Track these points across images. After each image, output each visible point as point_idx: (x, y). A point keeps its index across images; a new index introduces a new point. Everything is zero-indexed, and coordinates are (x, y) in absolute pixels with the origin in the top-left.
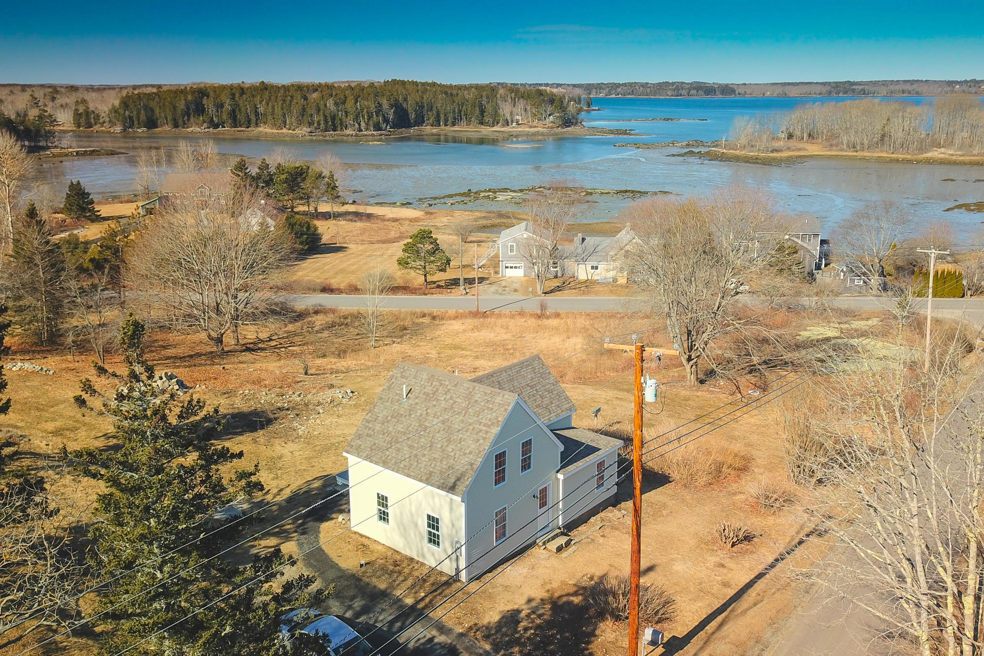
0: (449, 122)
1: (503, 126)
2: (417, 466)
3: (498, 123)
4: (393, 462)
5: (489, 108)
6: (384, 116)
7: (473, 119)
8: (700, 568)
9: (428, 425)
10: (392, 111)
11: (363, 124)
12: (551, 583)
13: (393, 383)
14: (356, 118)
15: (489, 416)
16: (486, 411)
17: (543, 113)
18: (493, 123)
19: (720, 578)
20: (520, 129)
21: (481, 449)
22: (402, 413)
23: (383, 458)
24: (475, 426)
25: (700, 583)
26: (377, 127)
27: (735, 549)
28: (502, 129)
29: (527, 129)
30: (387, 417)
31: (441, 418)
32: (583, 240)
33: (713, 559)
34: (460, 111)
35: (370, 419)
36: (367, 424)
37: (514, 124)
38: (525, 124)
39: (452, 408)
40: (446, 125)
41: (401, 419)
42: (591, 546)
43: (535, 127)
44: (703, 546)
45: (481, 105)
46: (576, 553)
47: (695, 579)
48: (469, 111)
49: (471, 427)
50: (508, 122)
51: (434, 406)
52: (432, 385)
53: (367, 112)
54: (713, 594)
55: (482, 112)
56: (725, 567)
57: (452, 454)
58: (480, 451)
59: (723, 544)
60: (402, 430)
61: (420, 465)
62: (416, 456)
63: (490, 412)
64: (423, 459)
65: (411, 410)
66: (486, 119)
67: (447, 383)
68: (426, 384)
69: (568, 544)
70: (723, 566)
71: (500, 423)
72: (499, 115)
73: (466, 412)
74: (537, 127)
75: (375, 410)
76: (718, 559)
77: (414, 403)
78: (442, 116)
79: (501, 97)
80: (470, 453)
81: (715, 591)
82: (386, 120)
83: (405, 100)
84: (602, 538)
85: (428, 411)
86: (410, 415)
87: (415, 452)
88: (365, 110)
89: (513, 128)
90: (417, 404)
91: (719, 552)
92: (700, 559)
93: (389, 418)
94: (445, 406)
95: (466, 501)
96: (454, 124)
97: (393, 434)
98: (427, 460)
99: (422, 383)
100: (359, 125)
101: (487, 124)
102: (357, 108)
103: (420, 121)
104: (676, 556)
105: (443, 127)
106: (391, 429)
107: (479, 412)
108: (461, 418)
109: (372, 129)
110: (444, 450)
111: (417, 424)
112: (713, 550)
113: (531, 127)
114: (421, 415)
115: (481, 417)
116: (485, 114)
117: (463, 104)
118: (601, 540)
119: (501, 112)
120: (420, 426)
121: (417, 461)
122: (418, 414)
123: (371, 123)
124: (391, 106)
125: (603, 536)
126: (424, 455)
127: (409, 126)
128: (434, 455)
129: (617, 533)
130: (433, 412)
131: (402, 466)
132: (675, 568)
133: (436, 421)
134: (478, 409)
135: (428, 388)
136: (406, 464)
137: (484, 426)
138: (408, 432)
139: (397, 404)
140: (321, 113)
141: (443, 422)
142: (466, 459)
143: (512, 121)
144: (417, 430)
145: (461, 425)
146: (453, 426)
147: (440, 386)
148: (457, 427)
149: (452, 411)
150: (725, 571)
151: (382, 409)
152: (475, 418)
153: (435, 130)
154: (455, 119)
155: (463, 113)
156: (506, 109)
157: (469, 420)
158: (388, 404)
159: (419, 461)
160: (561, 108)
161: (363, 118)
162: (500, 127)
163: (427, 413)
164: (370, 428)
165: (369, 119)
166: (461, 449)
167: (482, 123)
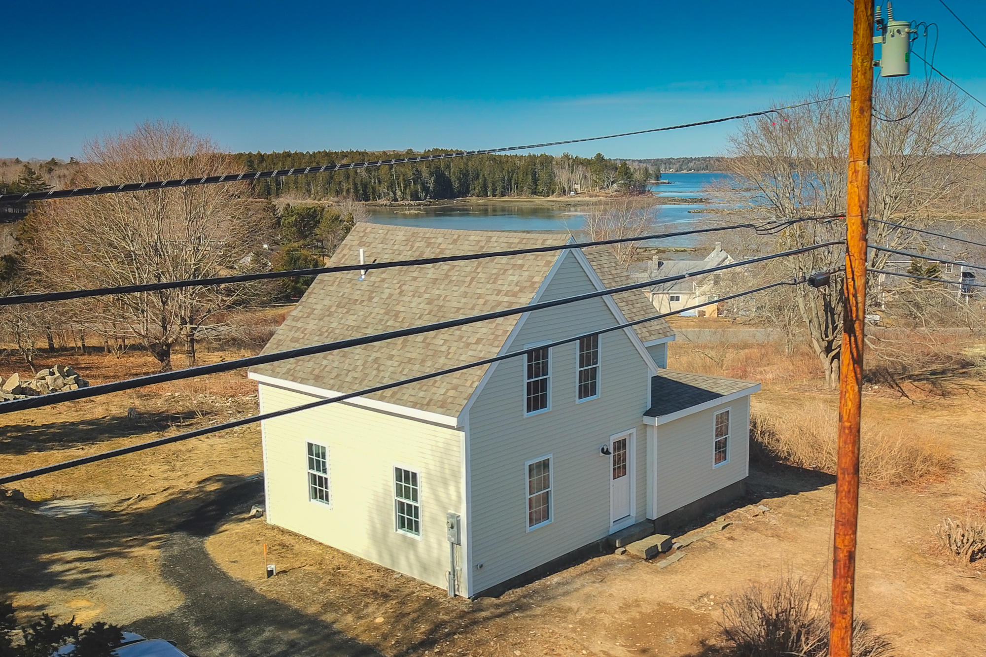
0: (497, 192)
1: (560, 195)
2: (376, 376)
3: (553, 193)
4: (334, 375)
5: (543, 175)
6: (423, 184)
7: (525, 188)
8: (920, 592)
9: (402, 309)
10: (432, 179)
11: (399, 193)
12: (638, 606)
13: (345, 255)
14: (391, 187)
15: (515, 278)
16: (510, 272)
17: (606, 179)
18: (548, 192)
19: (964, 608)
20: (579, 199)
21: (500, 332)
22: (357, 298)
23: (315, 372)
24: (488, 297)
25: (929, 615)
26: (415, 197)
27: (977, 564)
28: (559, 199)
29: (588, 199)
30: (330, 307)
31: (427, 296)
32: (660, 264)
33: (940, 580)
34: (510, 180)
35: (300, 315)
36: (294, 324)
37: (572, 193)
38: (584, 193)
39: (447, 276)
40: (494, 196)
41: (354, 307)
42: (711, 553)
43: (596, 196)
44: (917, 558)
45: (534, 174)
46: (683, 563)
47: (918, 609)
48: (520, 180)
49: (481, 301)
50: (565, 191)
51: (415, 279)
52: (412, 247)
53: (404, 179)
54: (959, 633)
55: (535, 181)
56: (968, 591)
57: (444, 348)
58: (497, 336)
59: (953, 556)
60: (354, 324)
61: (382, 374)
62: (376, 360)
63: (517, 272)
64: (389, 363)
65: (372, 292)
66: (540, 188)
67: (440, 240)
68: (402, 248)
69: (667, 548)
70: (963, 589)
71: (537, 285)
72: (555, 184)
73: (473, 279)
74: (599, 196)
75: (310, 300)
76: (950, 579)
77: (378, 280)
78: (490, 185)
79: (557, 164)
80: (478, 342)
81: (960, 627)
82: (425, 189)
83: (448, 167)
84: (731, 542)
85: (403, 288)
86: (370, 299)
87: (375, 355)
88: (401, 177)
89: (571, 198)
90: (383, 280)
91: (949, 569)
92: (917, 577)
93: (333, 309)
94: (434, 276)
95: (467, 428)
96: (503, 195)
97: (337, 331)
98: (396, 364)
99: (396, 247)
100: (395, 194)
101: (541, 194)
102: (392, 175)
103: (464, 191)
104: (871, 571)
105: (491, 198)
106: (334, 325)
107: (497, 275)
108: (463, 289)
109: (409, 198)
110: (429, 344)
111: (382, 311)
112: (937, 565)
113: (591, 196)
114: (391, 295)
115: (500, 282)
116: (539, 182)
117: (513, 172)
118: (729, 545)
119: (557, 180)
120: (386, 313)
121: (377, 369)
122: (385, 296)
123: (408, 191)
124: (431, 174)
125: (731, 539)
126: (391, 358)
127: (453, 196)
128: (409, 355)
129: (755, 535)
130: (411, 288)
131: (348, 379)
132: (873, 589)
133: (416, 300)
134: (494, 271)
135: (405, 253)
136: (356, 375)
137: (506, 295)
138: (365, 325)
139: (348, 285)
140: (351, 180)
141: (430, 302)
142: (470, 353)
143: (570, 191)
144: (381, 320)
145: (463, 300)
146: (447, 304)
147: (427, 247)
148: (455, 304)
149: (446, 282)
150: (970, 597)
151: (321, 297)
152: (489, 286)
153: (481, 201)
154: (504, 188)
155: (513, 182)
156: (562, 176)
157: (479, 291)
158: (332, 288)
159: (382, 368)
160: (626, 174)
161: (399, 184)
162: (556, 197)
163: (402, 291)
164: (298, 329)
165: (405, 188)
166: (461, 337)
167: (535, 193)
